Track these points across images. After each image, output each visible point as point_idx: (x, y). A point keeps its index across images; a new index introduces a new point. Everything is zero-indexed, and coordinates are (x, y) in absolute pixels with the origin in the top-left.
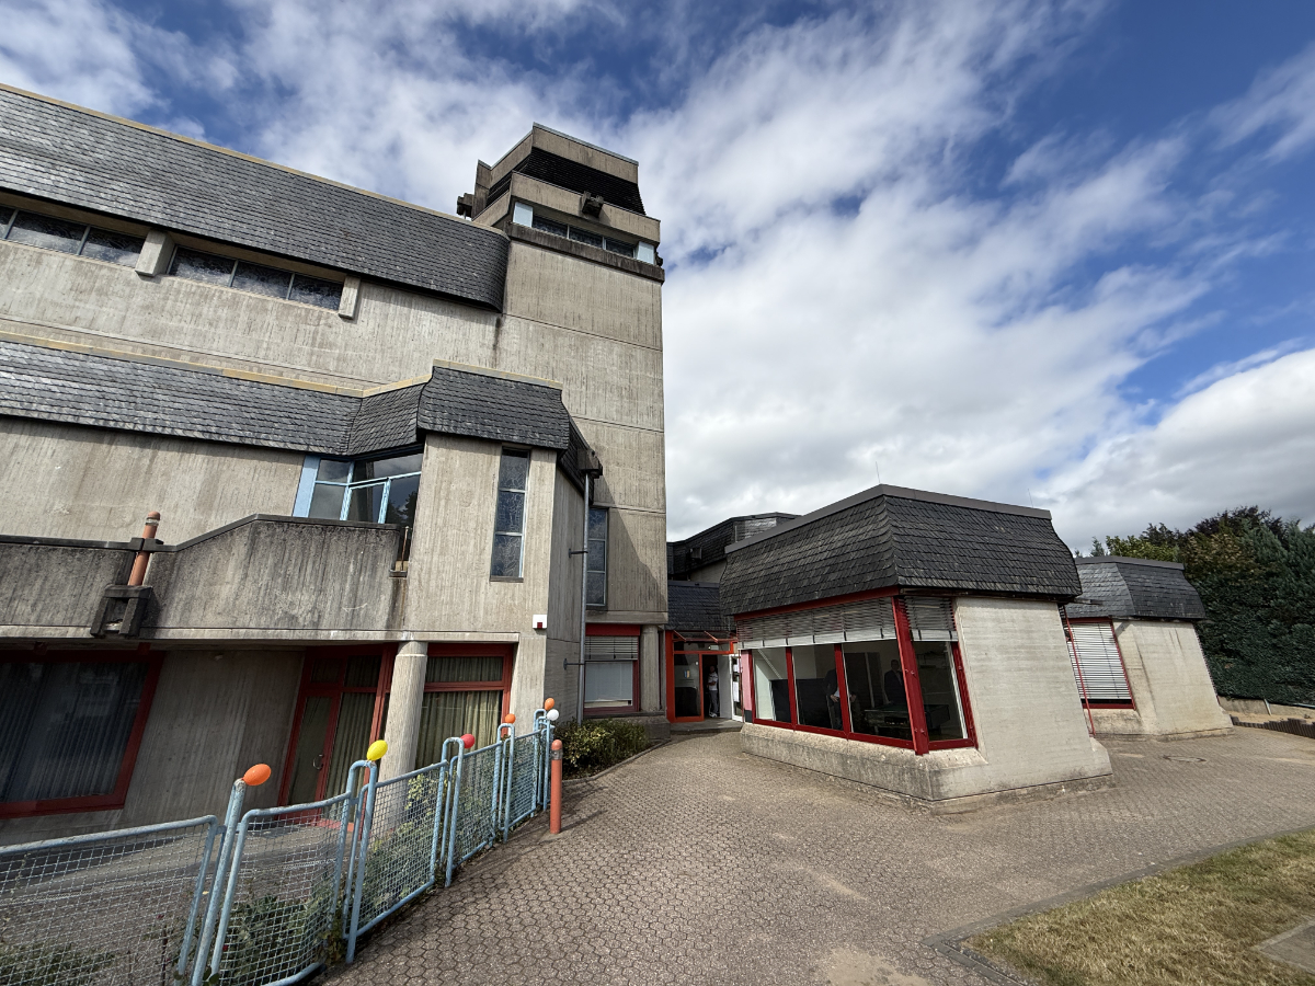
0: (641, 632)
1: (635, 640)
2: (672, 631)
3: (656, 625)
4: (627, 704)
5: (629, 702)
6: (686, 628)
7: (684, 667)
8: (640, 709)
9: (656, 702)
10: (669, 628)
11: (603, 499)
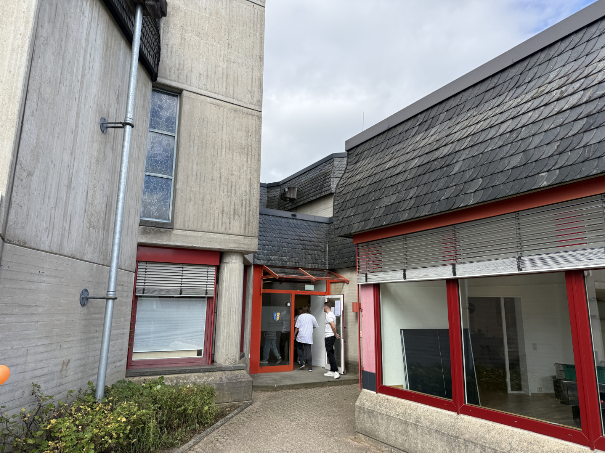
0: (221, 261)
1: (213, 270)
2: (261, 266)
3: (242, 253)
4: (195, 355)
5: (199, 352)
6: (279, 264)
7: (272, 308)
8: (213, 361)
9: (235, 352)
10: (259, 262)
11: (174, 77)
